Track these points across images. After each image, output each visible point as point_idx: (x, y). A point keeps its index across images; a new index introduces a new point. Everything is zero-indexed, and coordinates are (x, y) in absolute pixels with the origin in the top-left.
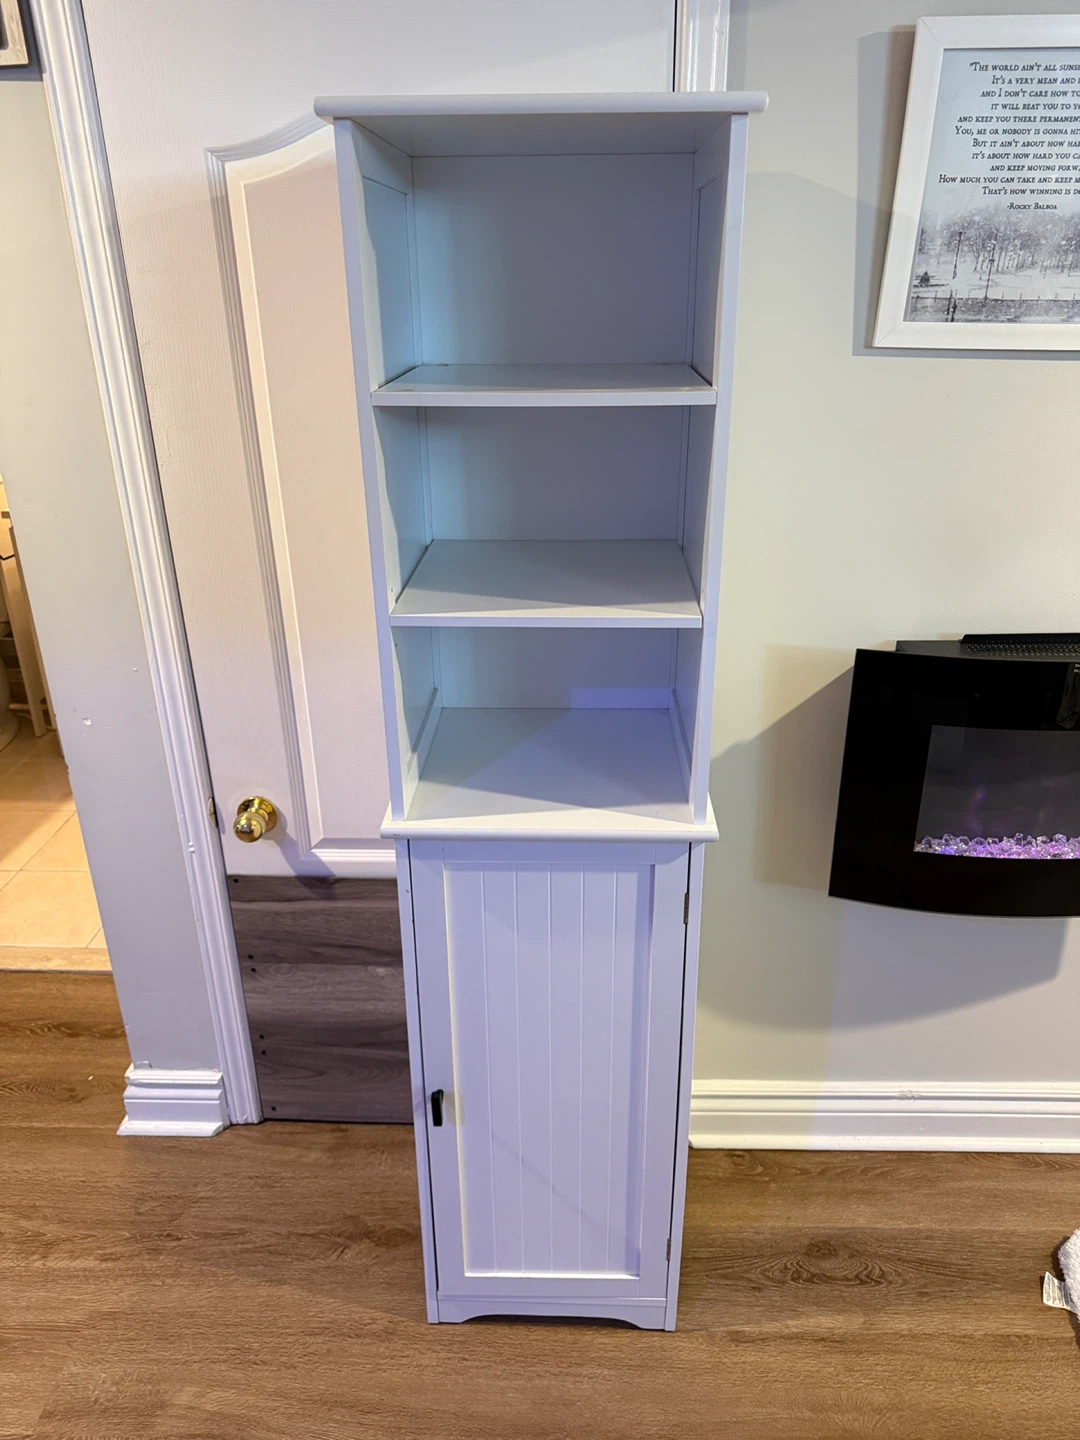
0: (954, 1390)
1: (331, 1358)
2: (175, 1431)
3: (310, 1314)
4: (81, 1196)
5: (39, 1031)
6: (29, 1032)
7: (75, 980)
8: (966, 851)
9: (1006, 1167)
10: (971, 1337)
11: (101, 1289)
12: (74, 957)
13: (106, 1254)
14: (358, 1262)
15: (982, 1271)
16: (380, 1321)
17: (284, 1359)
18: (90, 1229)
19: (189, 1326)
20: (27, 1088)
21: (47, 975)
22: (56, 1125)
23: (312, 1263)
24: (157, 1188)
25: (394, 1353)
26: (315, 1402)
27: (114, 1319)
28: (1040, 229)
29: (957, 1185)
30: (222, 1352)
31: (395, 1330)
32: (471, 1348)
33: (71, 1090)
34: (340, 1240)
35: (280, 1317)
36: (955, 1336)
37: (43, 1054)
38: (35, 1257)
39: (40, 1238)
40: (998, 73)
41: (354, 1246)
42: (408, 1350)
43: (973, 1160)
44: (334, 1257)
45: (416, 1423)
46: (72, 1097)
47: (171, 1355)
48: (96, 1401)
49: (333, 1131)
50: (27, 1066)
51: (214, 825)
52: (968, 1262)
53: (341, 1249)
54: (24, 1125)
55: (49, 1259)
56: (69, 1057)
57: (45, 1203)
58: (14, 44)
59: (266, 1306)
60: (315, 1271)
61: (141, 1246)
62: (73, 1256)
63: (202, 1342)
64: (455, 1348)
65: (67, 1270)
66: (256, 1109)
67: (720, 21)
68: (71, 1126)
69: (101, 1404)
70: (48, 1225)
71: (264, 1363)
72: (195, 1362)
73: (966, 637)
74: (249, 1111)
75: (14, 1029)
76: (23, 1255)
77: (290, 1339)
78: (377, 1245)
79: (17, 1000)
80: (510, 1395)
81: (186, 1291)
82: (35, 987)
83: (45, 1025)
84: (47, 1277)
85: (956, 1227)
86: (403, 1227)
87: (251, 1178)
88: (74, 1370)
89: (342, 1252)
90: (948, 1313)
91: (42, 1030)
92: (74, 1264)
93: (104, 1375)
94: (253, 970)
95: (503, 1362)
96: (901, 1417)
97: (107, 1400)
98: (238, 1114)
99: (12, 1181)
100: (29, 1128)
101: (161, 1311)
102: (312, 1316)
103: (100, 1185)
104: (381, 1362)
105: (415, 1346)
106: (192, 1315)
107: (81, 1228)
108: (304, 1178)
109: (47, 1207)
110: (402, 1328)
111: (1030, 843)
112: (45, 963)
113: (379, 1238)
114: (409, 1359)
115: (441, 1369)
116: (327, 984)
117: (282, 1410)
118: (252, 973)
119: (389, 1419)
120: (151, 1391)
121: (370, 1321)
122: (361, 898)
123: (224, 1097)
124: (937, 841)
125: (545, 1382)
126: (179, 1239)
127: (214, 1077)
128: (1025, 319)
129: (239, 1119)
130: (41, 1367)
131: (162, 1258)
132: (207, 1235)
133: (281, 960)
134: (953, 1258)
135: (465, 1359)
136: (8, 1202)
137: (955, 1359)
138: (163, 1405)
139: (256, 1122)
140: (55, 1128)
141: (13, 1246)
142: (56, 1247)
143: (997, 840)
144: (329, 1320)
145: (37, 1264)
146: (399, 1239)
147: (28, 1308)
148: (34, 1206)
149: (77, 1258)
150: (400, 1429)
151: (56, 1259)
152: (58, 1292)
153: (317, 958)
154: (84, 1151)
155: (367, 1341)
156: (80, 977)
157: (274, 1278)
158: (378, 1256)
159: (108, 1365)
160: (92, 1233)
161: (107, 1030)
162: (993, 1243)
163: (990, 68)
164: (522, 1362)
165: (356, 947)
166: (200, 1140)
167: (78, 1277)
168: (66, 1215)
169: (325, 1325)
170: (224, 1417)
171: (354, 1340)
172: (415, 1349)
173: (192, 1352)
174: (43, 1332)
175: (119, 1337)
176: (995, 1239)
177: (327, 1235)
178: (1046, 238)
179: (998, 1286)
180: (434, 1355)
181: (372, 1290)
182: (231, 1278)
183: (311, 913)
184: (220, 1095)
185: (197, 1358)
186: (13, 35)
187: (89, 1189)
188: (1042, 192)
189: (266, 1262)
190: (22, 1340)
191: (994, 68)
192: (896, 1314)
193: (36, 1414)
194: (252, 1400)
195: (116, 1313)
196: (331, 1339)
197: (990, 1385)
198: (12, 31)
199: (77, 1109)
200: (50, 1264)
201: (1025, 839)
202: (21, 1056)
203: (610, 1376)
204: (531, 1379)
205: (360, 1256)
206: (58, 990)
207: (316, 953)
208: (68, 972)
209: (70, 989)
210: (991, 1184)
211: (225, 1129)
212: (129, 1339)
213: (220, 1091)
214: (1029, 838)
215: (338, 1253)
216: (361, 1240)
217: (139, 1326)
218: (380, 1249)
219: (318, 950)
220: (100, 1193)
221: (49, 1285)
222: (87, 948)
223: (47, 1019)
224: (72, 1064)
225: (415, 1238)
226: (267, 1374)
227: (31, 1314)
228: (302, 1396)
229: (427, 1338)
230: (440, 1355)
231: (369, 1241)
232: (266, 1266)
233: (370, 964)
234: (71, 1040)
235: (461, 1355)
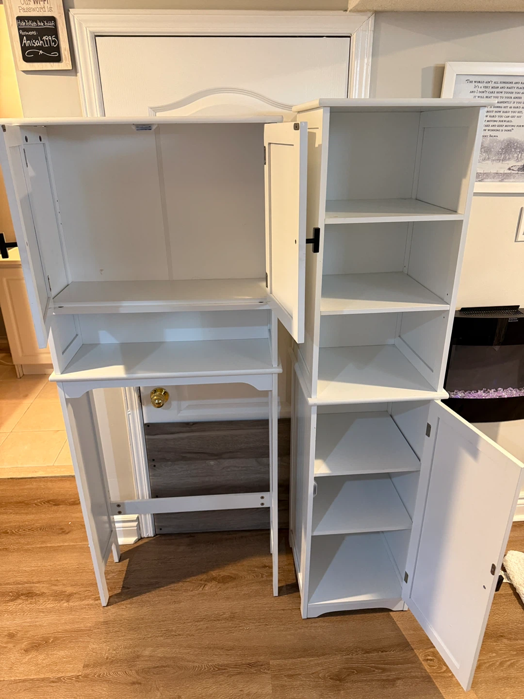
1: (209, 630)
2: (146, 666)
3: (195, 613)
4: (78, 574)
6: (35, 505)
7: (51, 480)
8: (464, 396)
11: (98, 612)
12: (48, 470)
13: (96, 598)
14: (212, 590)
16: (227, 613)
17: (188, 633)
18: (86, 587)
19: (143, 623)
20: (40, 529)
21: (37, 479)
23: (192, 592)
24: (113, 568)
25: (236, 625)
26: (206, 648)
27: (107, 624)
28: (491, 145)
30: (159, 633)
31: (234, 616)
32: (268, 620)
33: (62, 529)
34: (203, 582)
35: (183, 616)
37: (44, 514)
38: (63, 602)
39: (64, 593)
40: (476, 84)
41: (209, 584)
44: (201, 589)
45: (251, 652)
46: (64, 532)
47: (137, 636)
48: (107, 658)
49: (188, 537)
50: (38, 520)
51: (139, 402)
54: (43, 546)
55: (71, 601)
56: (57, 515)
57: (62, 579)
58: (66, 60)
59: (175, 612)
60: (193, 596)
62: (81, 599)
63: (150, 629)
64: (262, 621)
65: (80, 605)
66: (153, 530)
67: (367, 61)
68: (66, 544)
69: (110, 659)
70: (66, 588)
71: (179, 635)
72: (148, 638)
73: (462, 309)
74: (149, 531)
75: (27, 504)
76: (57, 601)
77: (189, 624)
79: (25, 491)
80: (289, 637)
81: (137, 609)
82: (33, 485)
83: (41, 501)
84: (71, 610)
86: (229, 574)
87: (155, 560)
88: (94, 646)
89: (204, 587)
91: (41, 504)
92: (83, 602)
93: (108, 647)
94: (155, 466)
95: (282, 625)
97: (112, 657)
98: (144, 533)
99: (44, 570)
100: (46, 547)
101: (128, 618)
102: (197, 614)
103: (86, 568)
104: (231, 629)
106: (143, 619)
107: (82, 588)
108: (180, 558)
109: (63, 580)
111: (489, 392)
112: (35, 474)
113: (219, 580)
114: (243, 627)
115: (258, 630)
116: (188, 470)
117: (192, 653)
118: (154, 468)
119: (239, 652)
120: (131, 652)
121: (222, 614)
122: (205, 431)
123: (139, 526)
124: (452, 393)
125: (303, 631)
126: (128, 588)
127: (134, 517)
128: (486, 180)
129: (145, 535)
130: (78, 647)
131: (122, 597)
132: (141, 585)
133: (168, 460)
136: (44, 580)
138: (138, 657)
139: (152, 536)
140: (58, 546)
141: (52, 598)
142: (72, 597)
143: (476, 391)
144: (204, 615)
145: (65, 604)
146: (228, 579)
147: (66, 623)
148: (57, 580)
149: (83, 600)
150: (245, 655)
151: (74, 601)
152: (78, 615)
153: (184, 459)
154: (75, 554)
155: (223, 621)
156: (53, 479)
157: (176, 600)
158: (220, 587)
159: (109, 643)
160: (88, 589)
161: (72, 501)
163: (473, 82)
165: (202, 453)
166: (128, 545)
167: (86, 608)
168: (73, 583)
169: (203, 617)
170: (167, 658)
171: (217, 622)
173: (146, 634)
174: (76, 633)
175: (111, 631)
177: (195, 580)
178: (494, 149)
180: (253, 624)
181: (221, 601)
182: (156, 602)
183: (182, 439)
185: (149, 636)
186: (66, 57)
187: (81, 571)
188: (492, 130)
189: (171, 594)
190: (66, 637)
191: (475, 82)
193: (81, 666)
194: (178, 650)
195: (107, 621)
196: (207, 622)
198: (65, 55)
199: (67, 537)
200: (71, 604)
201: (487, 390)
202: (34, 516)
203: (330, 625)
205: (212, 588)
206: (44, 485)
207: (183, 457)
208: (47, 477)
209: (50, 484)
211: (139, 540)
212: (116, 632)
213: (137, 523)
214: (489, 390)
215: (202, 587)
216: (211, 581)
217: (119, 626)
218: (220, 584)
219: (184, 455)
220: (87, 572)
221: (73, 613)
222: (53, 465)
223: (42, 498)
224: (59, 517)
225: (235, 579)
226: (182, 639)
227: (68, 625)
228: (200, 647)
229: (249, 618)
230: (256, 624)
231: (215, 582)
232: (171, 596)
233: (207, 460)
234: (56, 507)
235: (265, 623)
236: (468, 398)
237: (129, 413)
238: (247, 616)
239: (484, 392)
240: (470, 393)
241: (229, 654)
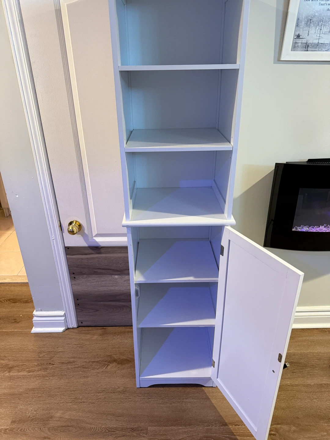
0: (306, 401)
1: (106, 400)
2: (56, 425)
3: (98, 386)
4: (20, 352)
5: (3, 301)
7: (14, 285)
8: (309, 230)
9: (316, 333)
10: (310, 385)
11: (28, 381)
12: (13, 278)
13: (29, 370)
15: (312, 365)
16: (121, 388)
17: (90, 401)
18: (24, 362)
19: (59, 392)
21: (5, 284)
22: (11, 331)
23: (98, 370)
24: (45, 349)
25: (126, 397)
26: (102, 414)
27: (33, 391)
29: (301, 339)
30: (70, 400)
31: (126, 390)
32: (151, 395)
33: (15, 319)
34: (106, 363)
35: (88, 388)
36: (305, 385)
37: (5, 309)
38: (6, 372)
39: (7, 366)
41: (111, 364)
42: (131, 396)
43: (306, 331)
44: (104, 368)
45: (135, 419)
46: (15, 321)
47: (53, 401)
48: (29, 417)
49: (101, 329)
51: (60, 230)
52: (307, 362)
53: (106, 366)
55: (11, 373)
56: (14, 309)
57: (8, 355)
59: (83, 384)
60: (98, 373)
61: (41, 367)
62: (19, 371)
63: (63, 396)
64: (146, 395)
65: (17, 376)
66: (76, 323)
68: (15, 330)
69: (31, 418)
70: (10, 362)
71: (84, 402)
72: (61, 403)
73: (309, 160)
74: (74, 324)
76: (2, 372)
77: (92, 394)
78: (118, 364)
80: (165, 409)
81: (57, 381)
82: (1, 288)
83: (5, 300)
84: (11, 378)
85: (302, 351)
86: (126, 358)
87: (75, 345)
88: (21, 407)
89: (107, 367)
90: (302, 378)
91: (5, 301)
92: (19, 374)
93: (31, 409)
94: (75, 278)
95: (162, 399)
96: (290, 410)
97: (33, 416)
98: (70, 325)
100: (2, 332)
101: (49, 387)
102: (99, 387)
103: (26, 349)
104: (122, 400)
105: (133, 395)
106: (59, 388)
107: (21, 362)
108: (93, 344)
109: (9, 356)
110: (128, 390)
111: (329, 227)
112: (4, 280)
114: (131, 399)
115: (142, 402)
116: (99, 282)
117: (91, 417)
119: (126, 418)
120: (47, 413)
121: (117, 388)
122: (109, 253)
123: (66, 319)
124: (299, 227)
125: (176, 405)
126: (54, 365)
127: (62, 313)
130: (10, 407)
131: (48, 371)
132: (63, 363)
133: (84, 274)
134: (302, 361)
135: (149, 398)
137: (306, 392)
138: (52, 417)
139: (76, 327)
140: (10, 332)
142: (13, 369)
143: (318, 226)
144: (104, 388)
145: (7, 374)
146: (125, 362)
147: (5, 388)
148: (5, 356)
150: (130, 421)
151: (13, 372)
152: (14, 383)
153: (95, 273)
154: (20, 338)
155: (117, 394)
156: (15, 284)
157: (85, 376)
158: (119, 368)
159: (33, 405)
160: (25, 364)
161: (25, 300)
162: (314, 356)
164: (168, 398)
165: (109, 269)
166: (58, 333)
167: (21, 378)
168: (16, 358)
169: (103, 390)
170: (72, 420)
171: (113, 394)
172: (133, 396)
173: (60, 400)
174: (10, 396)
175: (36, 396)
176: (315, 355)
177: (102, 361)
179: (317, 369)
180: (139, 397)
181: (118, 378)
182: (71, 376)
183: (93, 258)
184: (65, 318)
185: (62, 402)
187: (23, 350)
189: (82, 371)
190: (4, 398)
192: (286, 379)
193: (10, 422)
194: (81, 414)
195: (34, 388)
196: (105, 394)
197: (317, 400)
199: (18, 325)
200: (11, 374)
201: (327, 226)
203: (197, 401)
204: (171, 404)
205: (113, 368)
206: (9, 289)
207: (95, 272)
208: (12, 283)
209: (12, 288)
210: (312, 338)
211: (66, 330)
212: (39, 397)
215: (106, 367)
216: (113, 363)
217: (42, 392)
218: (119, 365)
219: (96, 270)
220: (27, 351)
221: (12, 381)
222: (17, 275)
223: (6, 298)
224: (15, 311)
225: (131, 361)
226: (85, 406)
227: (6, 390)
228: (97, 412)
229: (136, 392)
230: (141, 397)
231: (115, 363)
232: (82, 372)
233: (113, 274)
234: (14, 304)
235: (148, 397)
236: (312, 231)
237: (53, 238)
238: (136, 390)
239: (325, 227)
240: (313, 228)
241: (119, 419)
